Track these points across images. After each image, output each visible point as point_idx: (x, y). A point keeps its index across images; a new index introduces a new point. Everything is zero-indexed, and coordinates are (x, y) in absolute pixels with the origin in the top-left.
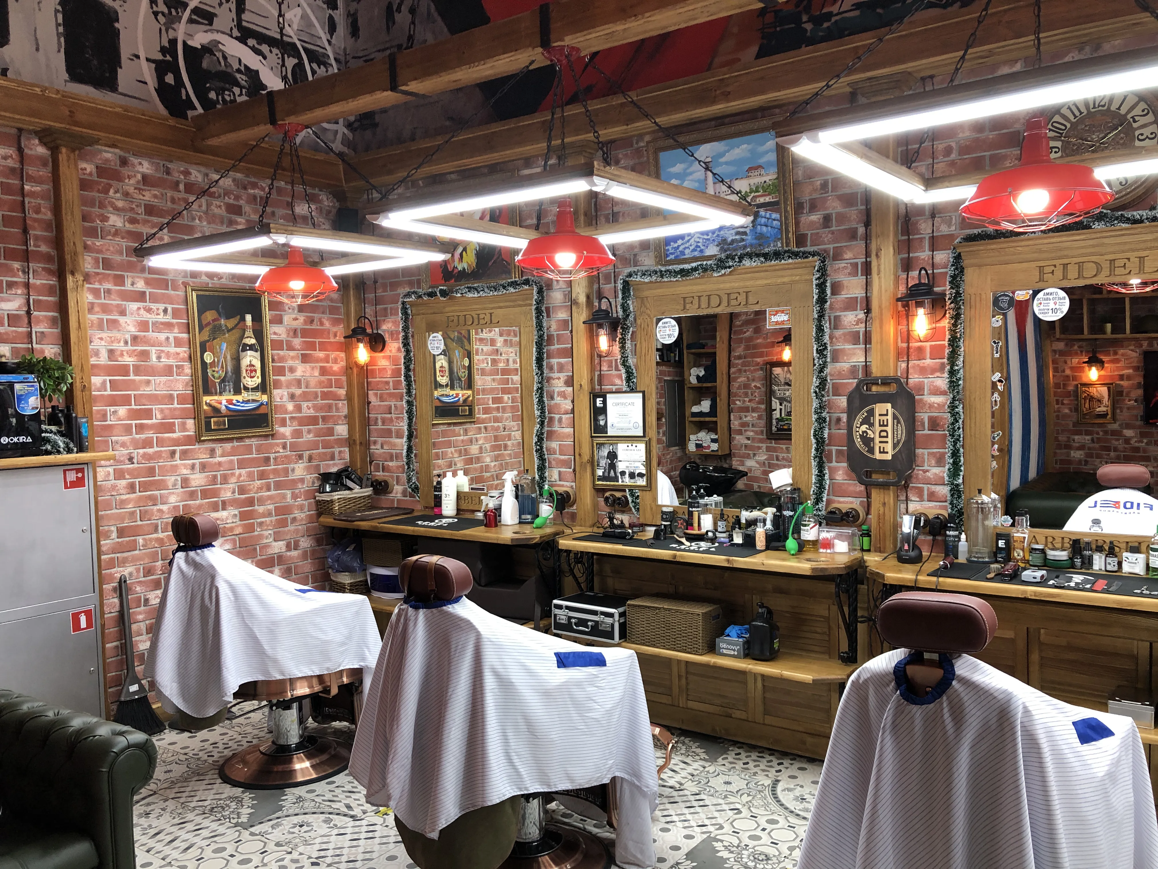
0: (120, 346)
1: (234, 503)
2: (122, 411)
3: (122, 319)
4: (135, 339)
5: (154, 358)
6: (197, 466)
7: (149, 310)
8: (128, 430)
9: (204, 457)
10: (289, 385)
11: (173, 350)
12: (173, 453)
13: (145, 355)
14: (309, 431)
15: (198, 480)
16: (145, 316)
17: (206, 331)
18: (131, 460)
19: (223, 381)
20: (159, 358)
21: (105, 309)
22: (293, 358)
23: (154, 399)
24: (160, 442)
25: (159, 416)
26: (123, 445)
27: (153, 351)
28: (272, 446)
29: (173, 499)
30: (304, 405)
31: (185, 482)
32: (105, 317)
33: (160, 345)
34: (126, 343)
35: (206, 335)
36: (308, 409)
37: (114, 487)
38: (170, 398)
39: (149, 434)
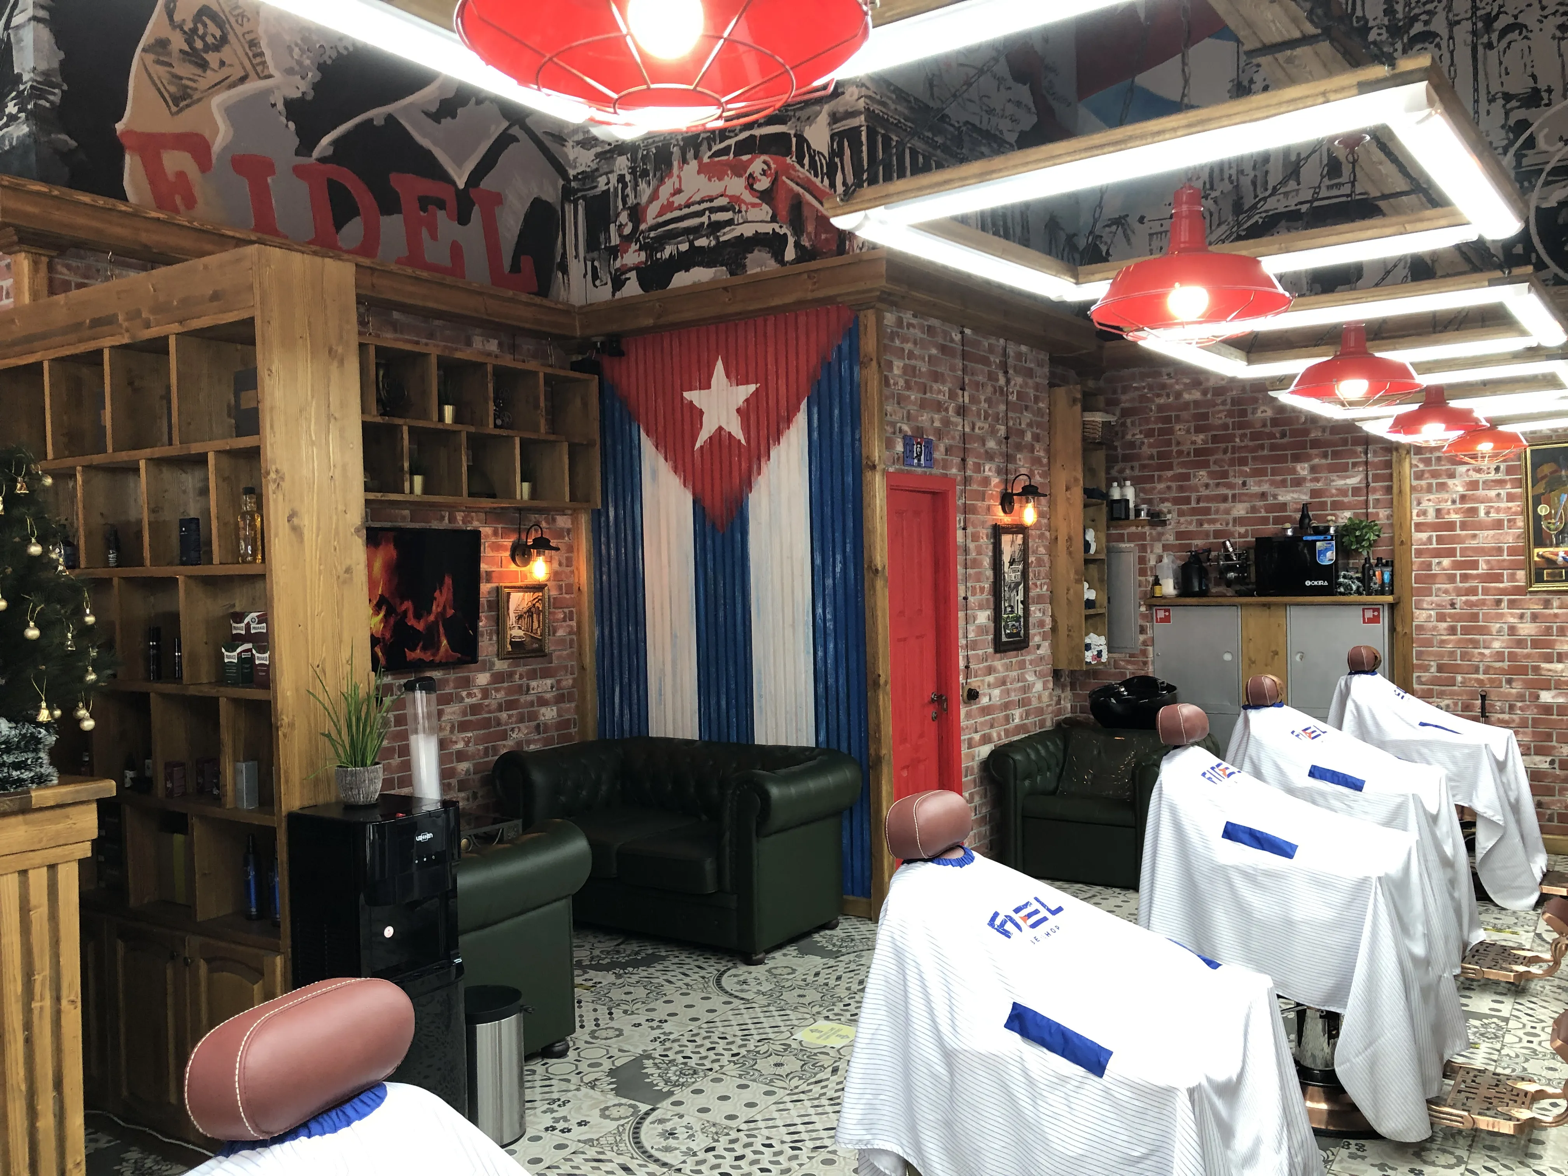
0: (1447, 505)
2: (1446, 562)
3: (1450, 482)
4: (1463, 498)
5: (1482, 513)
6: (1528, 616)
7: (1479, 470)
8: (1451, 579)
9: (1537, 608)
11: (1504, 505)
12: (1498, 602)
13: (1473, 511)
15: (1527, 629)
16: (1475, 476)
17: (1542, 484)
18: (1453, 605)
20: (1487, 513)
21: (1435, 474)
23: (1482, 551)
24: (1486, 591)
25: (1485, 567)
26: (1446, 592)
27: (1482, 508)
29: (1497, 645)
31: (1512, 630)
32: (1434, 481)
33: (1490, 501)
34: (1454, 502)
35: (1541, 488)
37: (1435, 628)
38: (1499, 551)
39: (1474, 583)
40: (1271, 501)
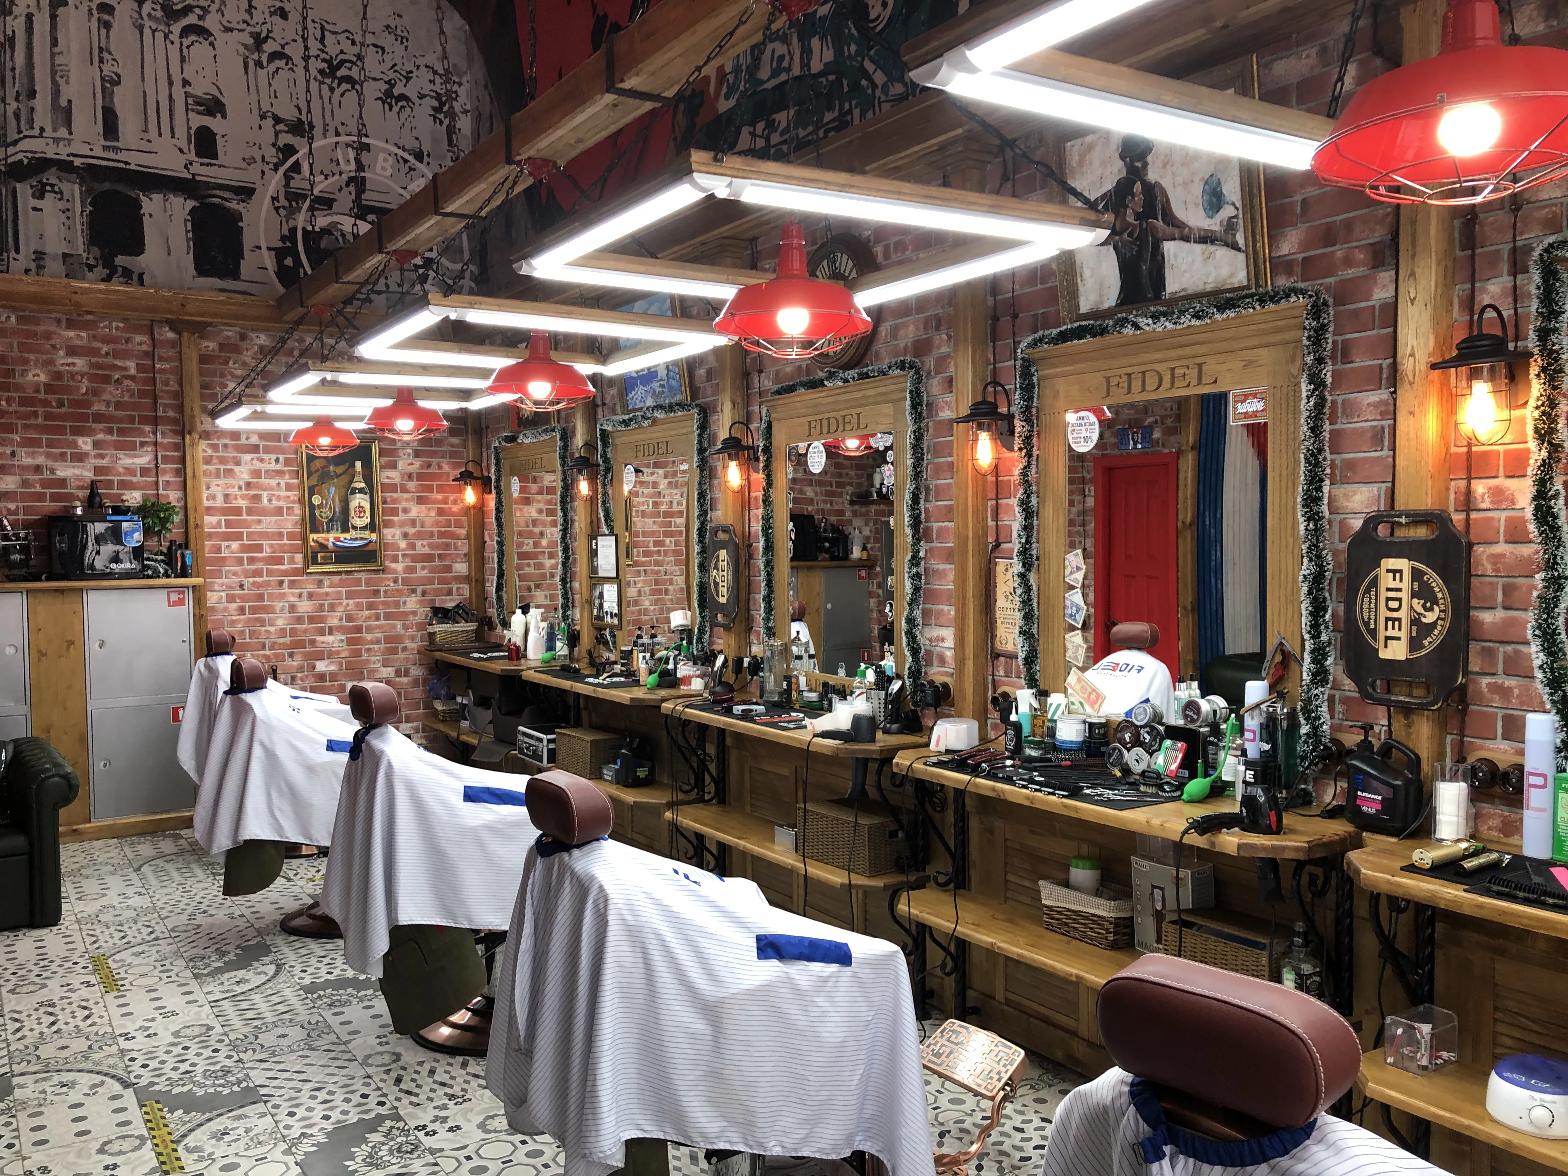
0: (234, 491)
1: (341, 629)
2: (235, 545)
3: (236, 469)
4: (248, 485)
5: (265, 501)
6: (305, 595)
7: (262, 460)
8: (240, 561)
9: (312, 588)
10: (402, 524)
11: (284, 493)
12: (281, 583)
13: (257, 498)
14: (423, 568)
15: (305, 607)
16: (258, 465)
17: (315, 477)
18: (241, 586)
19: (331, 520)
20: (270, 500)
21: (222, 460)
22: (407, 500)
23: (265, 535)
24: (270, 573)
25: (269, 550)
26: (235, 574)
27: (265, 495)
28: (382, 580)
29: (280, 623)
30: (419, 543)
31: (293, 608)
32: (222, 467)
33: (272, 489)
34: (240, 488)
35: (314, 480)
36: (422, 547)
37: (225, 609)
38: (281, 535)
39: (260, 566)
40: (47, 475)
